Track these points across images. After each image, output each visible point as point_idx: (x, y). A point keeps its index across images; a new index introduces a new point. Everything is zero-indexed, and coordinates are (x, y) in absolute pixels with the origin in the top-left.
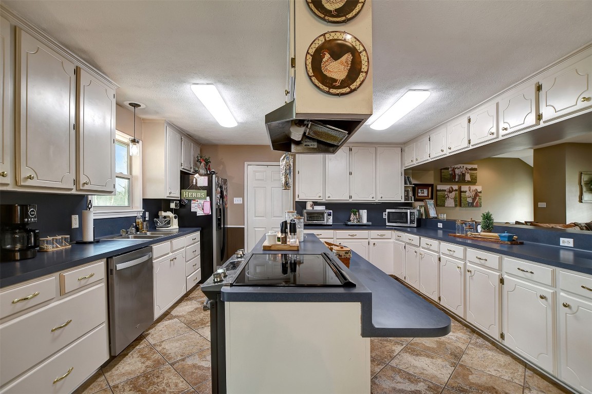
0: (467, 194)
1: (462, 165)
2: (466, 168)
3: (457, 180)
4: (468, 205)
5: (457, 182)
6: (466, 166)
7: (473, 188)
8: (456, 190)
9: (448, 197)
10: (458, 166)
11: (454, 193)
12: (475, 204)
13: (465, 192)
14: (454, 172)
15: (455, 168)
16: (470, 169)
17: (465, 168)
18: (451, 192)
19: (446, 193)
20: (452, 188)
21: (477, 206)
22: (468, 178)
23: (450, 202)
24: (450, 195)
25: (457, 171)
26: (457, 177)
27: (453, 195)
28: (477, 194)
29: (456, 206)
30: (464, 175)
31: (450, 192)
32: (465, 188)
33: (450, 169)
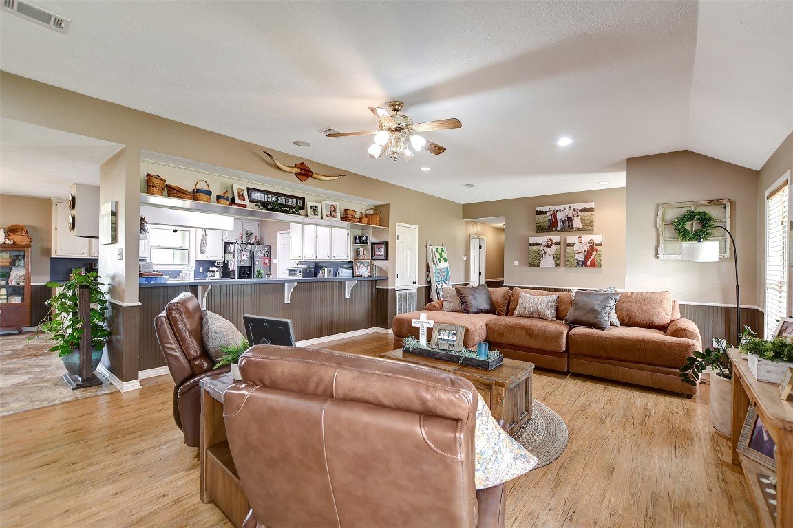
0: (576, 248)
1: (567, 206)
2: (574, 210)
3: (559, 228)
4: (578, 265)
5: (559, 231)
6: (573, 206)
7: (587, 238)
9: (545, 253)
10: (561, 207)
11: (554, 247)
12: (589, 263)
13: (572, 245)
14: (555, 217)
15: (557, 211)
16: (581, 211)
17: (572, 209)
18: (550, 246)
19: (542, 248)
20: (551, 240)
21: (593, 265)
22: (577, 223)
23: (548, 261)
24: (548, 250)
25: (560, 216)
26: (559, 224)
27: (552, 250)
28: (593, 247)
29: (557, 265)
30: (570, 220)
31: (548, 246)
32: (572, 238)
33: (548, 214)
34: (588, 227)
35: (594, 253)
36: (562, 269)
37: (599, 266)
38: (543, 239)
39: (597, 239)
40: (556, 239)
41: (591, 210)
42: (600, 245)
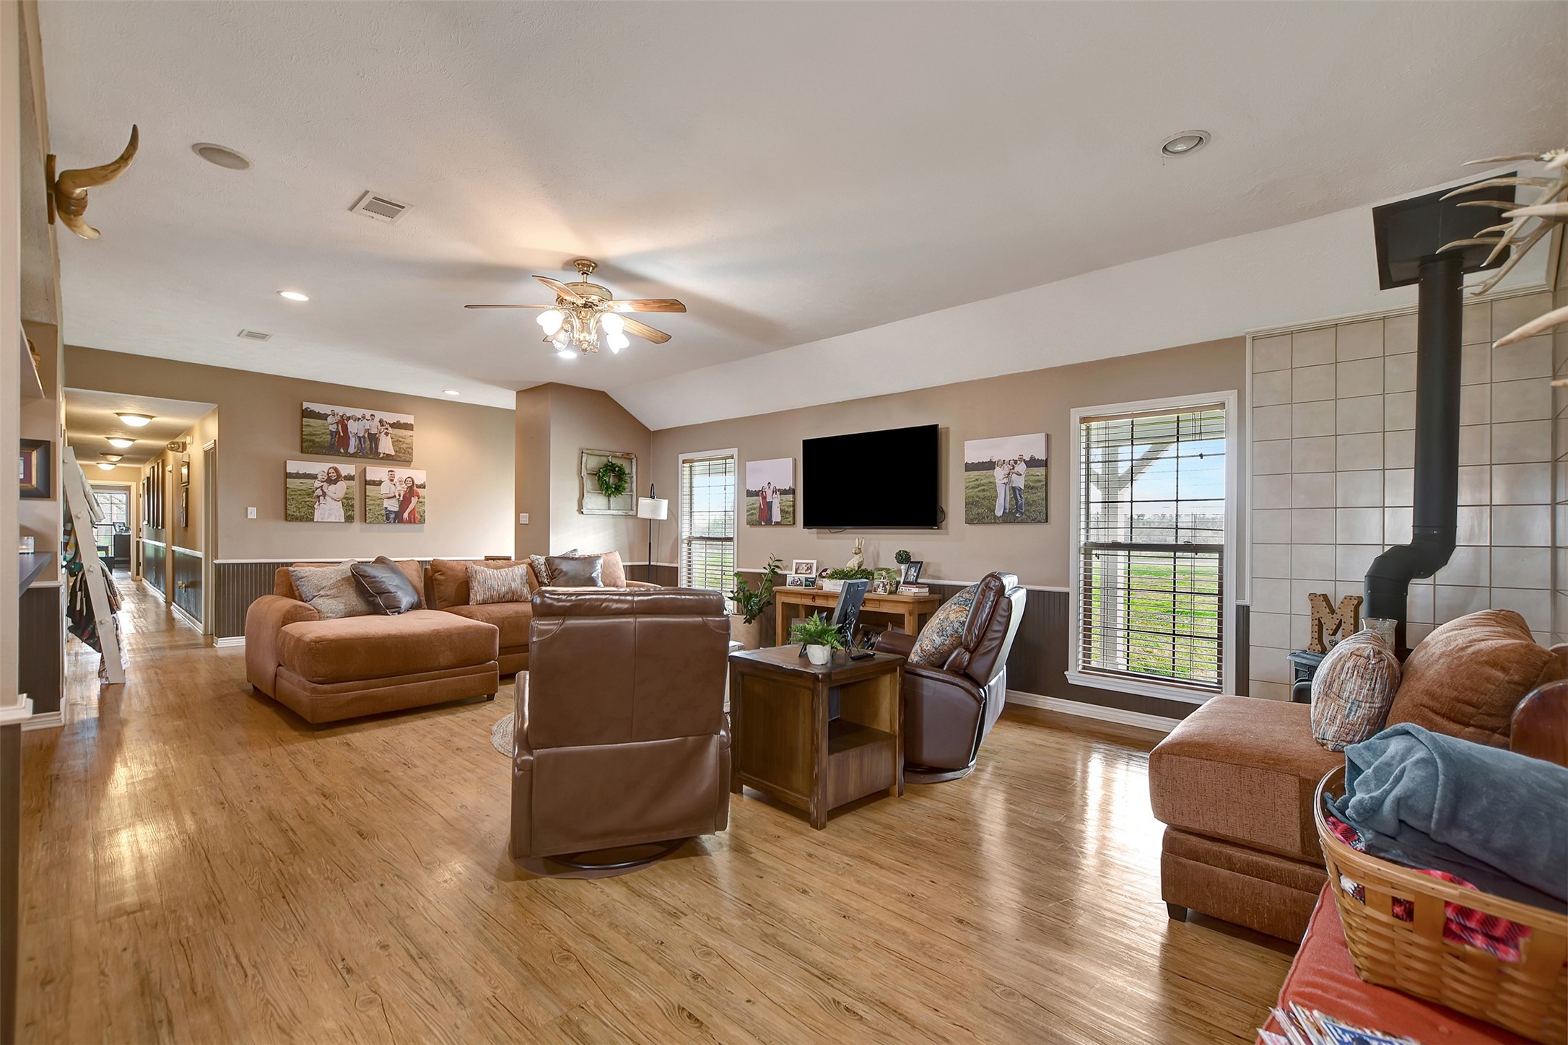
0: (385, 489)
1: (368, 413)
2: (381, 421)
3: (352, 450)
4: (388, 518)
5: (352, 455)
6: (379, 415)
7: (402, 473)
8: (350, 478)
9: (324, 494)
10: (358, 412)
11: (342, 486)
12: (406, 515)
13: (379, 483)
14: (345, 428)
15: (349, 418)
16: (393, 426)
17: (377, 419)
18: (335, 482)
19: (317, 484)
20: (336, 470)
21: (412, 520)
22: (386, 446)
23: (329, 510)
24: (331, 489)
25: (353, 427)
26: (353, 442)
27: (339, 489)
28: (412, 490)
29: (349, 519)
30: (374, 439)
31: (330, 481)
32: (376, 472)
33: (330, 419)
34: (402, 457)
35: (414, 500)
36: (357, 526)
37: (422, 521)
38: (320, 467)
39: (419, 477)
40: (347, 469)
41: (408, 427)
42: (423, 486)
